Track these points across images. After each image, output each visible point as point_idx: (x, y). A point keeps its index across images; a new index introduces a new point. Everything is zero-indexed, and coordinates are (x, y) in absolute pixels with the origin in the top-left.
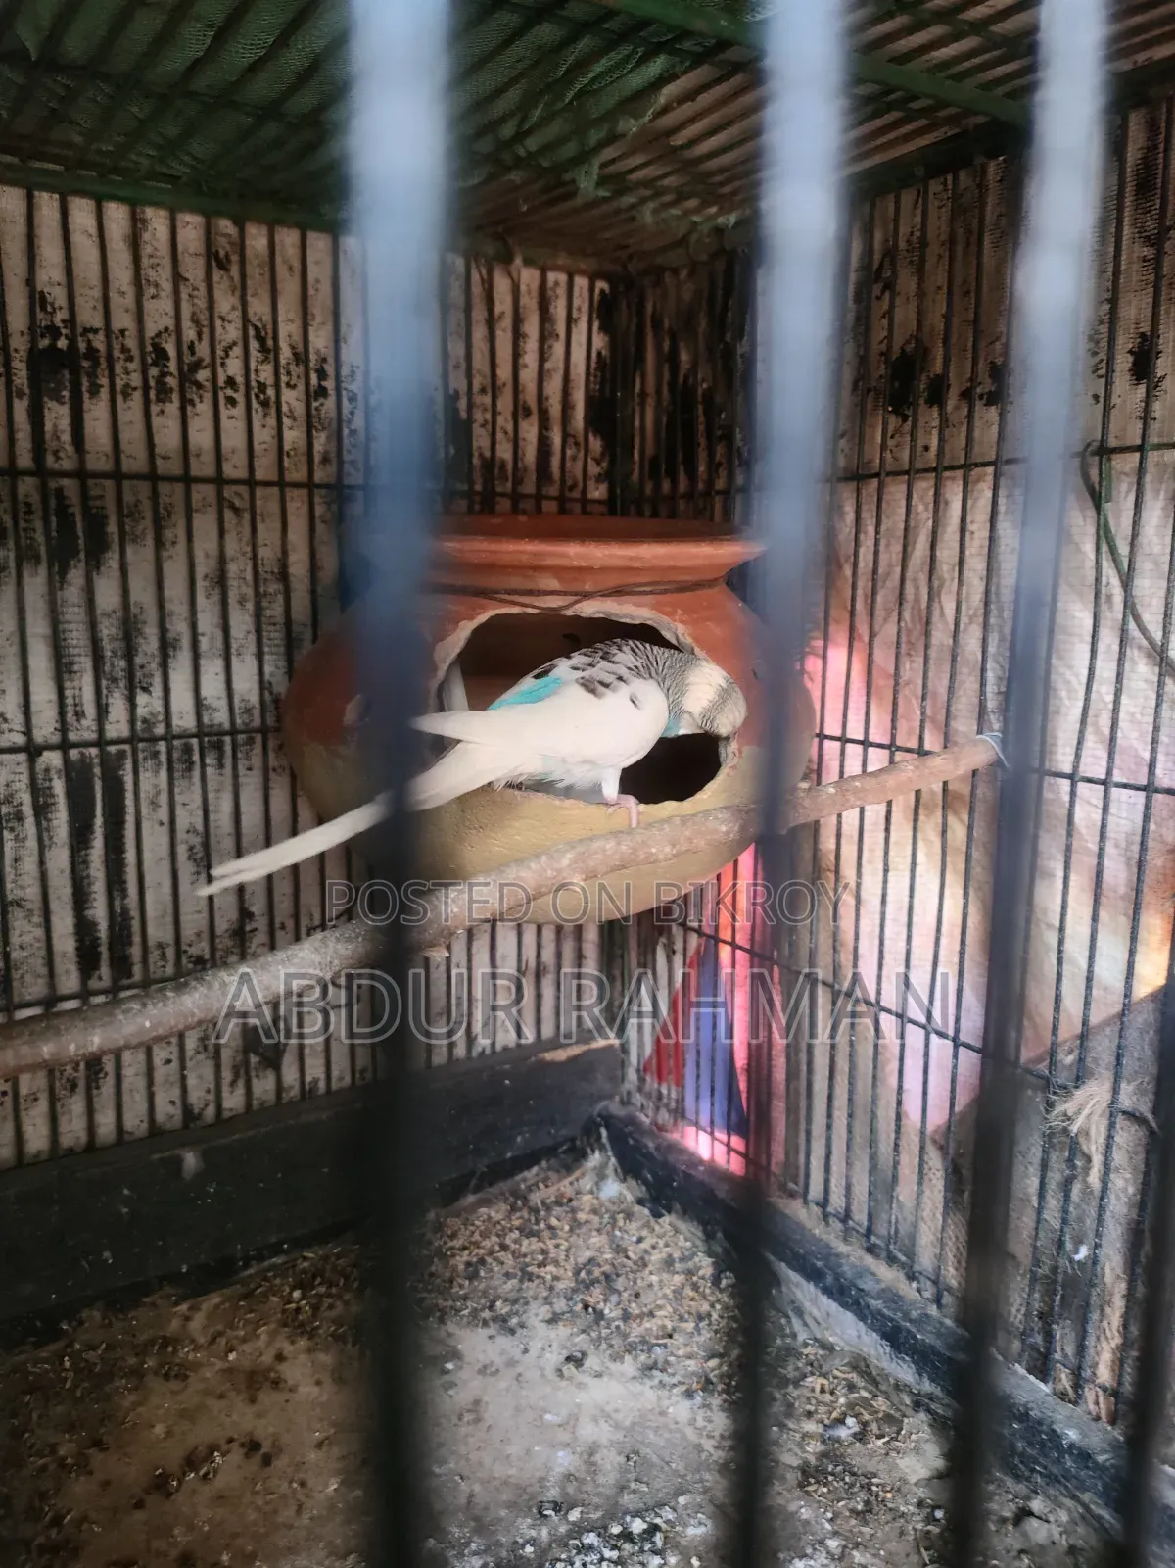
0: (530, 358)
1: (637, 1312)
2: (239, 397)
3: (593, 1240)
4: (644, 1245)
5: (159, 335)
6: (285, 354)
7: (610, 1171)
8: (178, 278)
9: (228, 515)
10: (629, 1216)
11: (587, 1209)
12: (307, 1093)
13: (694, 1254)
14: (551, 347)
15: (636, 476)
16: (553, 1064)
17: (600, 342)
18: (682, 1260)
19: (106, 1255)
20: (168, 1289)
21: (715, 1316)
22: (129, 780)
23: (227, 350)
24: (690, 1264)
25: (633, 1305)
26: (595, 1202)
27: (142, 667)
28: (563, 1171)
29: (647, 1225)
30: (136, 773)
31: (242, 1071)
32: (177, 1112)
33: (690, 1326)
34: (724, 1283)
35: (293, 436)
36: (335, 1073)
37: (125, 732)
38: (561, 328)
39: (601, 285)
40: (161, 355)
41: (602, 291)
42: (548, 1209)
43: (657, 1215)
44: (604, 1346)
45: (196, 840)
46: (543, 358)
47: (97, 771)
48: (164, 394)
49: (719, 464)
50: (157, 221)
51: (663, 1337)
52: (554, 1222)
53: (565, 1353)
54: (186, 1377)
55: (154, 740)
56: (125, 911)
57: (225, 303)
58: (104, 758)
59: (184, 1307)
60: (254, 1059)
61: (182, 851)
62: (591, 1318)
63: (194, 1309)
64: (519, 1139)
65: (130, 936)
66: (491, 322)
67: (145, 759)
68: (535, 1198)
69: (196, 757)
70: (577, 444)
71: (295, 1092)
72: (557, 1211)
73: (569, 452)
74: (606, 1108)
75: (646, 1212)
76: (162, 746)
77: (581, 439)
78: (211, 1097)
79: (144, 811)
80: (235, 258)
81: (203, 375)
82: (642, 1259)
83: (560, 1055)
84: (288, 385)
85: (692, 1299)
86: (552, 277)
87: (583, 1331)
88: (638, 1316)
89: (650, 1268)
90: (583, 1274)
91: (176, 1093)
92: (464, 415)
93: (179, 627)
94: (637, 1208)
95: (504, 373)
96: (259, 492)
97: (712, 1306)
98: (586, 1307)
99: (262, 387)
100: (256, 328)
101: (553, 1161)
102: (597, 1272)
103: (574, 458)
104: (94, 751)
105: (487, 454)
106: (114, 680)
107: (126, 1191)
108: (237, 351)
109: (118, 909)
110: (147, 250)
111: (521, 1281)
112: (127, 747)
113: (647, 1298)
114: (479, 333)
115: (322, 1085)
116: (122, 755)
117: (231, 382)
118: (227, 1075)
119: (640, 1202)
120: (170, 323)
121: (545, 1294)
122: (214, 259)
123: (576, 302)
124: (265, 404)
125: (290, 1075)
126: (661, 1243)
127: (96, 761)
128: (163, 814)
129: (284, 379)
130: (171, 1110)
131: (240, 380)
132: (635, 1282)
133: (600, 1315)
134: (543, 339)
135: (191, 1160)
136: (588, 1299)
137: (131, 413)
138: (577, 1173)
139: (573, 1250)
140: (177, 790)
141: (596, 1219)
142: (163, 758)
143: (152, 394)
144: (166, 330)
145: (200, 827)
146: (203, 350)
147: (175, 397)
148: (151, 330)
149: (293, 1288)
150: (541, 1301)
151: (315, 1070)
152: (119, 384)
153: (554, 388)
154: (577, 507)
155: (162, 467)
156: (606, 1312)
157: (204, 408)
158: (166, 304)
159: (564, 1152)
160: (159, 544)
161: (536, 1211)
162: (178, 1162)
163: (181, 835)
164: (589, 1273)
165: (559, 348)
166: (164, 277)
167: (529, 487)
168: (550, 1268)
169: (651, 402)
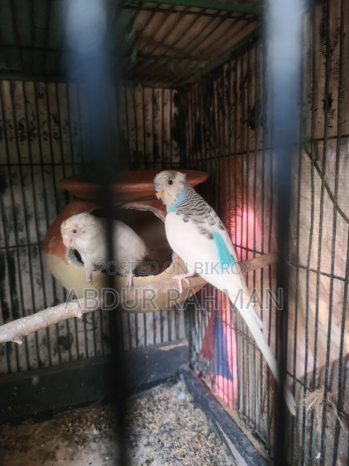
0: (150, 117)
1: (176, 445)
2: (48, 137)
3: (171, 415)
4: (187, 419)
5: (21, 120)
6: (63, 123)
7: (183, 389)
8: (26, 102)
9: (46, 175)
10: (186, 407)
11: (172, 403)
12: (80, 357)
13: (204, 424)
14: (157, 113)
15: (187, 154)
16: (164, 352)
17: (174, 110)
18: (199, 426)
19: (10, 408)
20: (30, 419)
21: (202, 450)
22: (16, 259)
23: (43, 123)
24: (200, 429)
25: (175, 442)
26: (176, 400)
27: (20, 223)
28: (168, 388)
29: (191, 411)
30: (18, 256)
31: (58, 350)
32: (36, 362)
33: (192, 453)
34: (210, 437)
35: (66, 149)
36: (89, 351)
37: (15, 245)
38: (160, 107)
39: (174, 91)
40: (21, 127)
41: (175, 94)
42: (160, 401)
43: (195, 408)
44: (160, 457)
45: (39, 277)
46: (154, 117)
47: (6, 256)
48: (23, 138)
49: (208, 149)
50: (19, 85)
51: (181, 456)
52: (159, 407)
53: (147, 459)
54: (27, 451)
55: (24, 246)
56: (17, 300)
57: (43, 108)
58: (8, 252)
59: (35, 425)
60: (61, 347)
61: (35, 281)
62: (160, 446)
63: (39, 426)
64: (152, 376)
65: (18, 307)
66: (135, 106)
67: (21, 252)
68: (156, 397)
69: (38, 251)
70: (168, 145)
71: (76, 357)
72: (163, 403)
73: (165, 147)
74: (183, 367)
75: (192, 406)
76: (27, 248)
77: (169, 142)
78: (47, 358)
79: (22, 268)
80: (45, 94)
81: (36, 132)
82: (185, 425)
83: (167, 348)
84: (64, 132)
85: (197, 442)
86: (156, 90)
87: (156, 451)
88: (176, 447)
89: (186, 428)
90: (162, 428)
91: (35, 357)
92: (126, 137)
93: (31, 210)
94: (190, 404)
95: (140, 123)
96: (56, 167)
97: (202, 447)
98: (159, 441)
99: (55, 134)
100: (53, 116)
101: (165, 384)
102: (167, 428)
103: (167, 149)
104: (4, 250)
105: (135, 150)
106: (11, 228)
107: (15, 388)
108: (47, 123)
109: (14, 299)
110: (16, 94)
111: (142, 428)
112: (15, 249)
113: (182, 440)
114: (131, 111)
115: (85, 355)
116: (13, 251)
117: (45, 133)
118: (53, 352)
119: (191, 402)
120: (24, 116)
121: (148, 434)
122: (38, 95)
123: (166, 98)
124: (57, 139)
125: (74, 352)
126: (193, 418)
127: (5, 253)
128: (28, 269)
129: (63, 131)
130: (34, 362)
131: (48, 132)
132: (179, 434)
133: (163, 445)
134: (154, 111)
135: (35, 379)
136: (161, 438)
137: (12, 145)
138: (172, 389)
139: (163, 418)
140: (32, 262)
141: (174, 407)
142: (27, 251)
143: (19, 139)
144: (23, 118)
145: (40, 272)
146: (35, 124)
147: (27, 139)
148: (18, 119)
149: (70, 423)
150: (146, 437)
151: (82, 350)
152: (8, 137)
153: (159, 126)
154: (169, 166)
155: (23, 161)
156: (165, 444)
157: (36, 142)
158: (23, 111)
159: (169, 381)
160: (23, 185)
161: (155, 402)
162: (31, 380)
163: (34, 276)
164: (165, 428)
165: (160, 113)
166: (22, 102)
167: (151, 159)
168: (152, 425)
169: (190, 129)
